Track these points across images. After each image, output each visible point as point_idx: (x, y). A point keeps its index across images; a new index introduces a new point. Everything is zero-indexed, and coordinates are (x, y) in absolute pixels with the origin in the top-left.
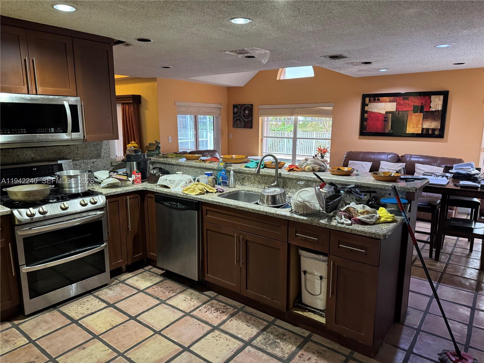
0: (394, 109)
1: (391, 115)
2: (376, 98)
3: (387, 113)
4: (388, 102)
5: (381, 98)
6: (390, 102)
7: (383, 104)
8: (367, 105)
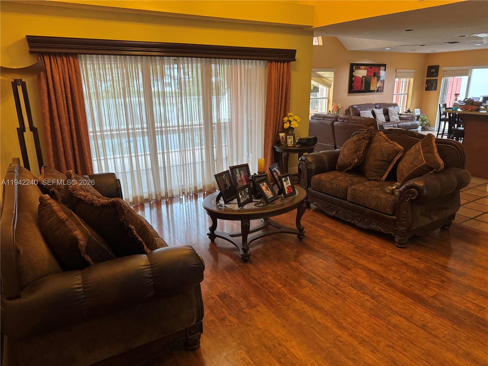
0: (365, 75)
1: (364, 78)
2: (358, 66)
3: (363, 77)
4: (363, 70)
5: (360, 67)
6: (365, 69)
7: (361, 71)
8: (354, 71)
